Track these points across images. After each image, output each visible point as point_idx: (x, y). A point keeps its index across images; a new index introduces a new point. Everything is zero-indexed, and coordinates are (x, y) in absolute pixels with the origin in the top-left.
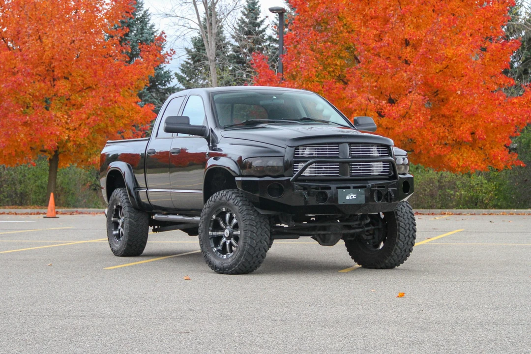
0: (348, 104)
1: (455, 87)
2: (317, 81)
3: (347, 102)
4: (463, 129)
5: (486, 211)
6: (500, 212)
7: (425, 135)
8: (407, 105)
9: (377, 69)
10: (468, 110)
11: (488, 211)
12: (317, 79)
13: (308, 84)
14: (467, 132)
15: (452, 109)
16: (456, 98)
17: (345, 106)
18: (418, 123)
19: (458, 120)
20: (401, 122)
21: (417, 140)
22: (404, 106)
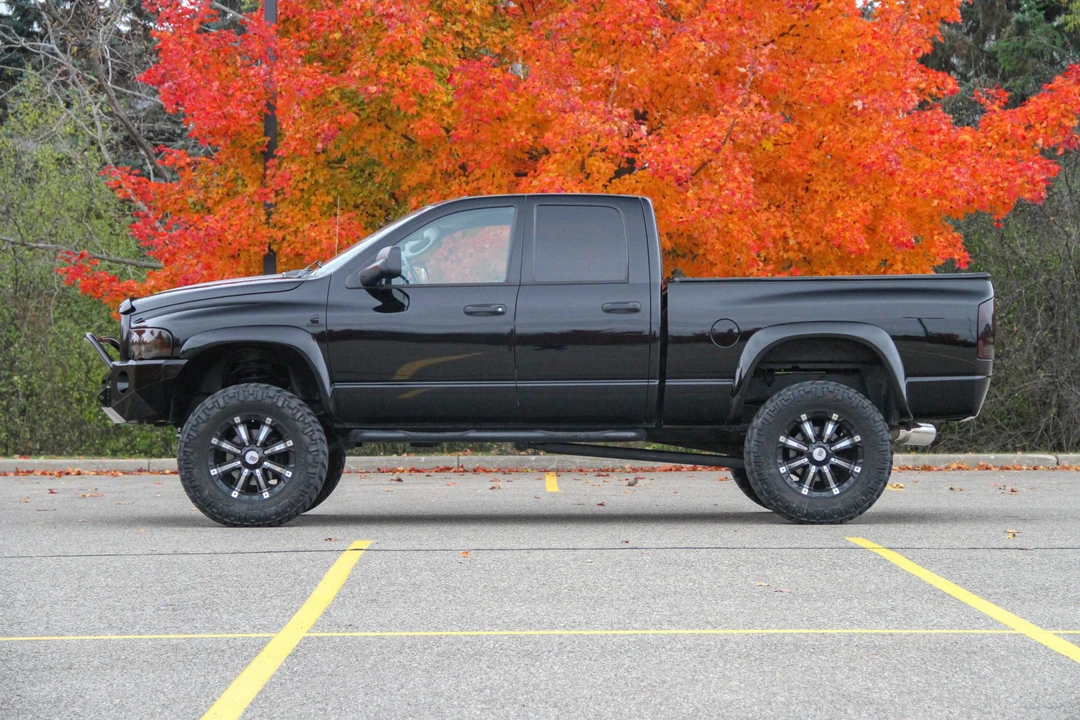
0: (523, 133)
1: (830, 91)
2: (422, 62)
3: (519, 129)
4: (846, 216)
5: (908, 460)
6: (948, 461)
7: (735, 233)
8: (715, 140)
9: (625, 27)
10: (873, 157)
11: (915, 459)
12: (424, 54)
13: (396, 69)
14: (858, 225)
15: (810, 157)
16: (825, 125)
17: (513, 140)
18: (738, 196)
19: (822, 188)
20: (687, 191)
21: (709, 247)
22: (708, 140)
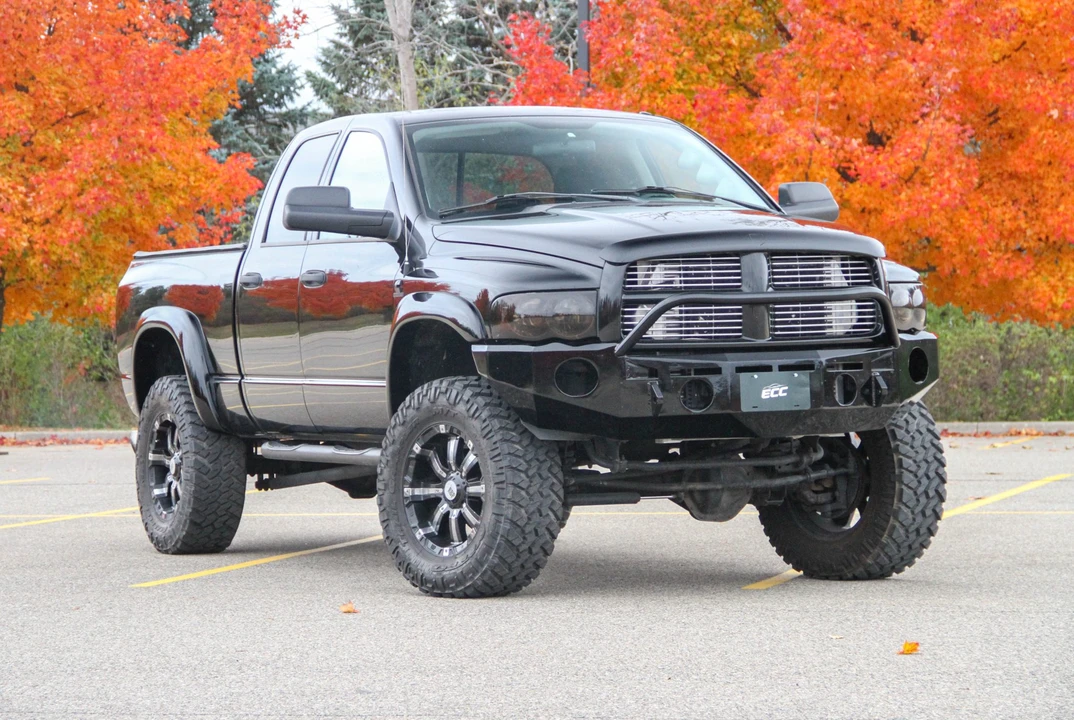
0: (761, 148)
1: (1043, 99)
2: (679, 90)
3: (758, 144)
7: (966, 227)
8: (916, 150)
9: (838, 56)
12: (680, 83)
13: (656, 98)
15: (1036, 157)
16: (1047, 128)
17: (753, 154)
18: (947, 196)
19: (1052, 185)
20: (900, 194)
21: (943, 240)
22: (909, 150)
